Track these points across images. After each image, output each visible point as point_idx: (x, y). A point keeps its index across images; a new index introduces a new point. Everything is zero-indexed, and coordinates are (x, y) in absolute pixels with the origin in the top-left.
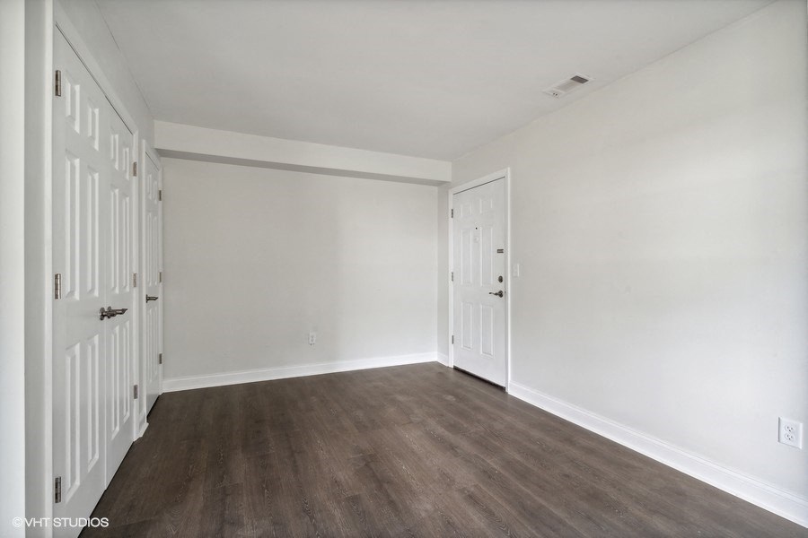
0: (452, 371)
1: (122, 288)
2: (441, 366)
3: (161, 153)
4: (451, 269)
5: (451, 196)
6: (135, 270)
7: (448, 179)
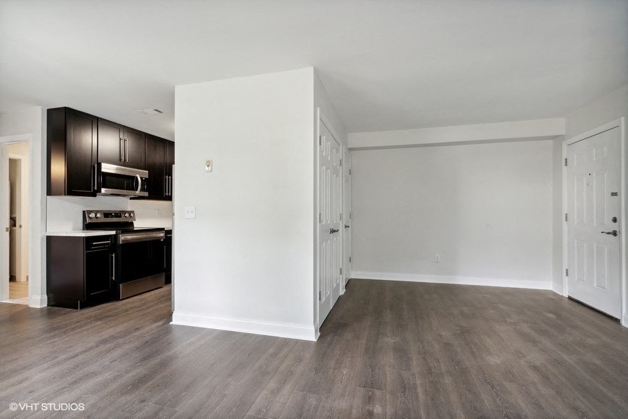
0: (567, 300)
1: (336, 221)
2: (555, 294)
3: (350, 149)
4: (565, 210)
5: (565, 147)
6: (341, 212)
7: (563, 132)
